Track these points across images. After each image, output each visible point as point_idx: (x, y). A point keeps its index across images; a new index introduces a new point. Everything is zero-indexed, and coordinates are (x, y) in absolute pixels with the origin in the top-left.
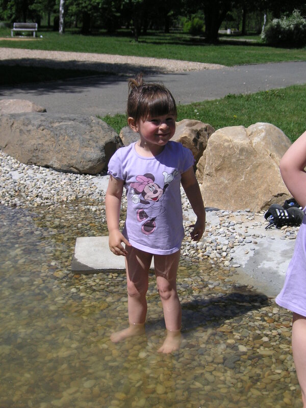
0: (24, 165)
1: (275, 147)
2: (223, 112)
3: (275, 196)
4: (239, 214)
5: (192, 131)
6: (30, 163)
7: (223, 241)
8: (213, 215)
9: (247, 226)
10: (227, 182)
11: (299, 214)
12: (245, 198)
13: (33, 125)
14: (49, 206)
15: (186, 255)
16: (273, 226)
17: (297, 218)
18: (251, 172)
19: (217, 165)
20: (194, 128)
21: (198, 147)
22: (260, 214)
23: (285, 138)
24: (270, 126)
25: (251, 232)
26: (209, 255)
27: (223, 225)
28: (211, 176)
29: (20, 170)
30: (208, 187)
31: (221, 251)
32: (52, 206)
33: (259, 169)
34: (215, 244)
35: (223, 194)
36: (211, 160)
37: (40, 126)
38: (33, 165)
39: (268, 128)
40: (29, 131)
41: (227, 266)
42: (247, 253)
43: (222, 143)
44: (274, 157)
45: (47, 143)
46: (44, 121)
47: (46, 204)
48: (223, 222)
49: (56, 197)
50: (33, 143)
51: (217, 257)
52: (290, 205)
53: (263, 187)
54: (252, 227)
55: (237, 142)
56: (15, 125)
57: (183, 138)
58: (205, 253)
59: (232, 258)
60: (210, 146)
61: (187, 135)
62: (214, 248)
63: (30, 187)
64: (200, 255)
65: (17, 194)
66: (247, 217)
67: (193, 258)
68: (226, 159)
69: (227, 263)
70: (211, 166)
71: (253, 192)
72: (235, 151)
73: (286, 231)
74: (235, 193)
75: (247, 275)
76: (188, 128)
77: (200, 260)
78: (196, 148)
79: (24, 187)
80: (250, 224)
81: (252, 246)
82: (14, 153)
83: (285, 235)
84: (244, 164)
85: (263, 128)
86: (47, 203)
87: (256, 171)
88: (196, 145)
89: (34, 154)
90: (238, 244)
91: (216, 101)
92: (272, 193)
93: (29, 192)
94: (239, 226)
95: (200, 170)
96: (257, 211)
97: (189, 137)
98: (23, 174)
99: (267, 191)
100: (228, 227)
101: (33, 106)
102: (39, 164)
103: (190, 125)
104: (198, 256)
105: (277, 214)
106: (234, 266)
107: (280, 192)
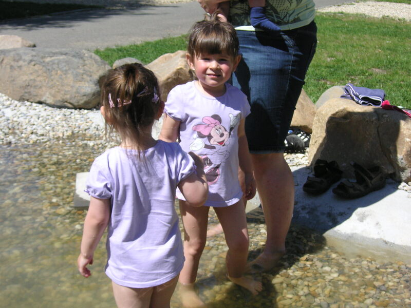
0: (16, 102)
6: (22, 99)
11: (299, 142)
13: (24, 61)
14: (46, 142)
17: (296, 145)
29: (12, 107)
32: (48, 143)
37: (31, 61)
38: (26, 102)
40: (20, 67)
45: (39, 79)
46: (35, 56)
47: (42, 141)
49: (51, 134)
50: (24, 79)
56: (5, 61)
57: (178, 69)
61: (183, 67)
63: (24, 124)
65: (11, 131)
76: (183, 59)
79: (18, 124)
82: (5, 90)
86: (43, 139)
89: (26, 90)
93: (23, 129)
97: (185, 69)
98: (15, 111)
101: (22, 42)
102: (31, 100)
103: (184, 56)
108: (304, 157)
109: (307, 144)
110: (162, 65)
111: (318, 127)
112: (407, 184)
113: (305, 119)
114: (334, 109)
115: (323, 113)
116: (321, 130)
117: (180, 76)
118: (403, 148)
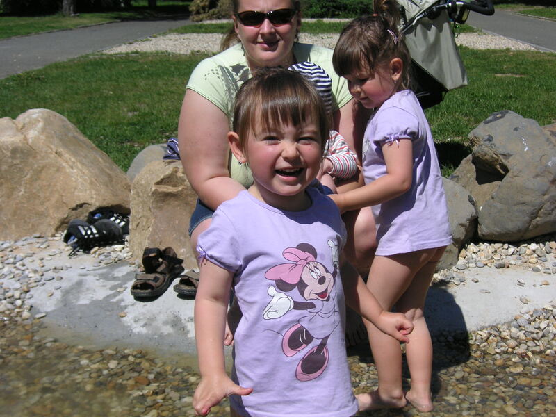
1: (61, 140)
3: (73, 209)
4: (25, 243)
7: (12, 285)
9: (42, 257)
11: (113, 228)
12: (29, 218)
16: (78, 251)
17: (110, 233)
18: (32, 180)
22: (56, 238)
23: (71, 126)
24: (47, 112)
25: (50, 264)
27: (7, 262)
31: (12, 299)
33: (43, 175)
39: (46, 115)
41: (27, 319)
42: (52, 295)
44: (62, 155)
48: (5, 258)
51: (9, 310)
52: (96, 217)
53: (53, 200)
54: (49, 258)
55: (6, 140)
59: (32, 307)
62: (2, 297)
66: (38, 245)
69: (26, 314)
71: (41, 209)
72: (3, 153)
73: (99, 255)
74: (15, 213)
75: (60, 326)
80: (45, 254)
81: (56, 283)
83: (99, 260)
84: (21, 170)
85: (38, 117)
87: (39, 178)
90: (35, 284)
92: (67, 206)
94: (29, 259)
96: (50, 235)
99: (61, 204)
100: (14, 263)
105: (81, 233)
106: (38, 316)
107: (78, 203)
108: (123, 248)
109: (125, 230)
111: (137, 204)
113: (117, 195)
114: (158, 175)
115: (143, 183)
116: (143, 207)
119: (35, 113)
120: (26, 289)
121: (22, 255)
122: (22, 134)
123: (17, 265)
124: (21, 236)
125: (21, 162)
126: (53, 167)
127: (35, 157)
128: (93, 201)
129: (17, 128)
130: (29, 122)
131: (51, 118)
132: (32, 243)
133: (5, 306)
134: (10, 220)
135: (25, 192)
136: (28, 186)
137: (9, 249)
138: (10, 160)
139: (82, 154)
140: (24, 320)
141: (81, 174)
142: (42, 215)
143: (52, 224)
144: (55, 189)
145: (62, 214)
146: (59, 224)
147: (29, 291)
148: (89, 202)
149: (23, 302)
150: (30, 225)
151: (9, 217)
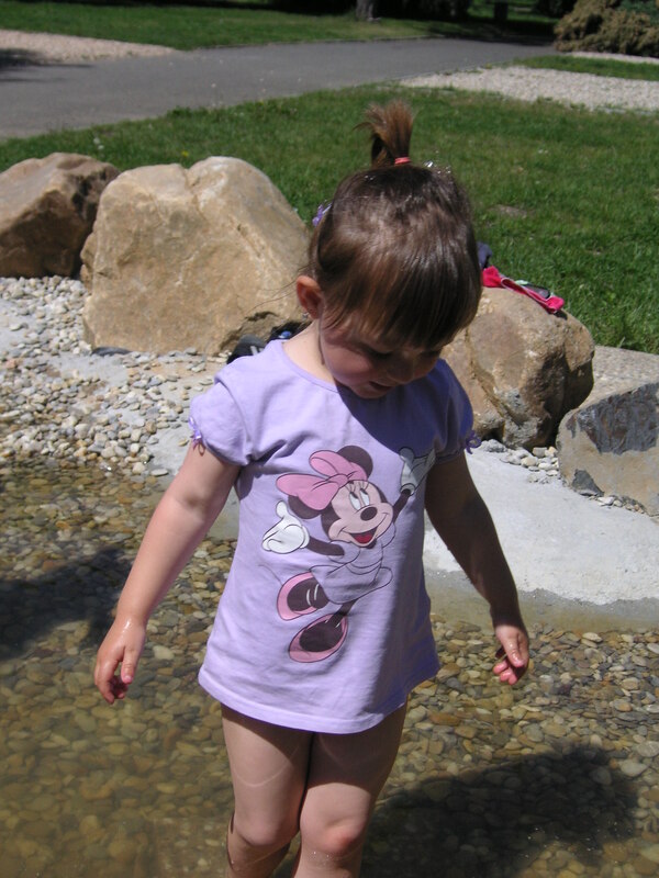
1: (250, 210)
2: (161, 145)
3: (251, 319)
4: (172, 359)
5: (71, 178)
7: (133, 420)
8: (115, 363)
9: (188, 385)
10: (144, 289)
12: (185, 323)
15: (47, 454)
18: (196, 267)
19: (121, 252)
20: (77, 171)
21: (84, 214)
22: (218, 360)
23: (271, 191)
24: (238, 164)
26: (99, 450)
27: (136, 384)
28: (110, 278)
30: (103, 301)
31: (127, 441)
33: (215, 260)
34: (114, 426)
35: (138, 315)
36: (108, 241)
39: (235, 168)
41: (139, 474)
42: (185, 445)
43: (132, 203)
44: (247, 233)
51: (117, 456)
53: (224, 300)
54: (200, 388)
55: (165, 199)
57: (49, 193)
58: (91, 448)
59: (151, 457)
60: (107, 209)
61: (58, 188)
62: (112, 435)
64: (80, 452)
66: (189, 366)
67: (63, 460)
68: (141, 239)
69: (138, 467)
70: (108, 256)
71: (204, 311)
72: (159, 219)
74: (164, 313)
76: (62, 171)
77: (80, 463)
78: (81, 217)
80: (195, 382)
84: (182, 248)
85: (223, 169)
87: (207, 264)
88: (80, 209)
90: (165, 424)
91: (147, 122)
92: (242, 313)
94: (170, 385)
95: (89, 267)
96: (211, 353)
97: (63, 193)
99: (233, 308)
100: (146, 388)
103: (67, 165)
104: (75, 454)
106: (155, 473)
107: (260, 310)
110: (16, 184)
112: (530, 451)
117: (52, 209)
118: (521, 372)
119: (218, 164)
120: (149, 428)
121: (161, 377)
122: (192, 192)
123: (149, 391)
124: (168, 349)
125: (184, 236)
126: (231, 250)
127: (205, 231)
128: (282, 311)
129: (187, 183)
130: (207, 177)
131: (242, 174)
132: (181, 362)
133: (114, 450)
134: (156, 322)
135: (184, 283)
136: (190, 274)
137: (145, 366)
138: (168, 231)
139: (280, 236)
140: (134, 475)
141: (270, 267)
142: (203, 321)
143: (216, 336)
144: (228, 284)
145: (232, 325)
146: (227, 339)
147: (154, 433)
148: (276, 311)
149: (140, 449)
150: (185, 334)
151: (156, 317)
